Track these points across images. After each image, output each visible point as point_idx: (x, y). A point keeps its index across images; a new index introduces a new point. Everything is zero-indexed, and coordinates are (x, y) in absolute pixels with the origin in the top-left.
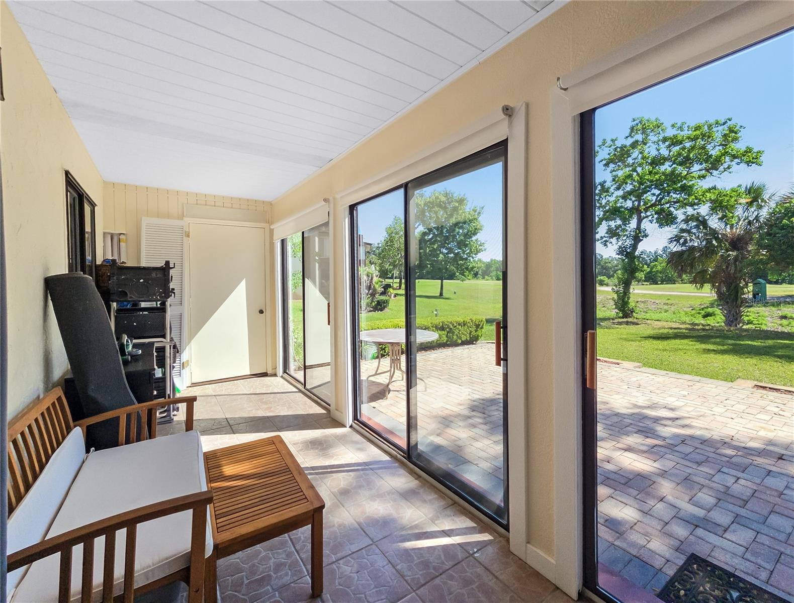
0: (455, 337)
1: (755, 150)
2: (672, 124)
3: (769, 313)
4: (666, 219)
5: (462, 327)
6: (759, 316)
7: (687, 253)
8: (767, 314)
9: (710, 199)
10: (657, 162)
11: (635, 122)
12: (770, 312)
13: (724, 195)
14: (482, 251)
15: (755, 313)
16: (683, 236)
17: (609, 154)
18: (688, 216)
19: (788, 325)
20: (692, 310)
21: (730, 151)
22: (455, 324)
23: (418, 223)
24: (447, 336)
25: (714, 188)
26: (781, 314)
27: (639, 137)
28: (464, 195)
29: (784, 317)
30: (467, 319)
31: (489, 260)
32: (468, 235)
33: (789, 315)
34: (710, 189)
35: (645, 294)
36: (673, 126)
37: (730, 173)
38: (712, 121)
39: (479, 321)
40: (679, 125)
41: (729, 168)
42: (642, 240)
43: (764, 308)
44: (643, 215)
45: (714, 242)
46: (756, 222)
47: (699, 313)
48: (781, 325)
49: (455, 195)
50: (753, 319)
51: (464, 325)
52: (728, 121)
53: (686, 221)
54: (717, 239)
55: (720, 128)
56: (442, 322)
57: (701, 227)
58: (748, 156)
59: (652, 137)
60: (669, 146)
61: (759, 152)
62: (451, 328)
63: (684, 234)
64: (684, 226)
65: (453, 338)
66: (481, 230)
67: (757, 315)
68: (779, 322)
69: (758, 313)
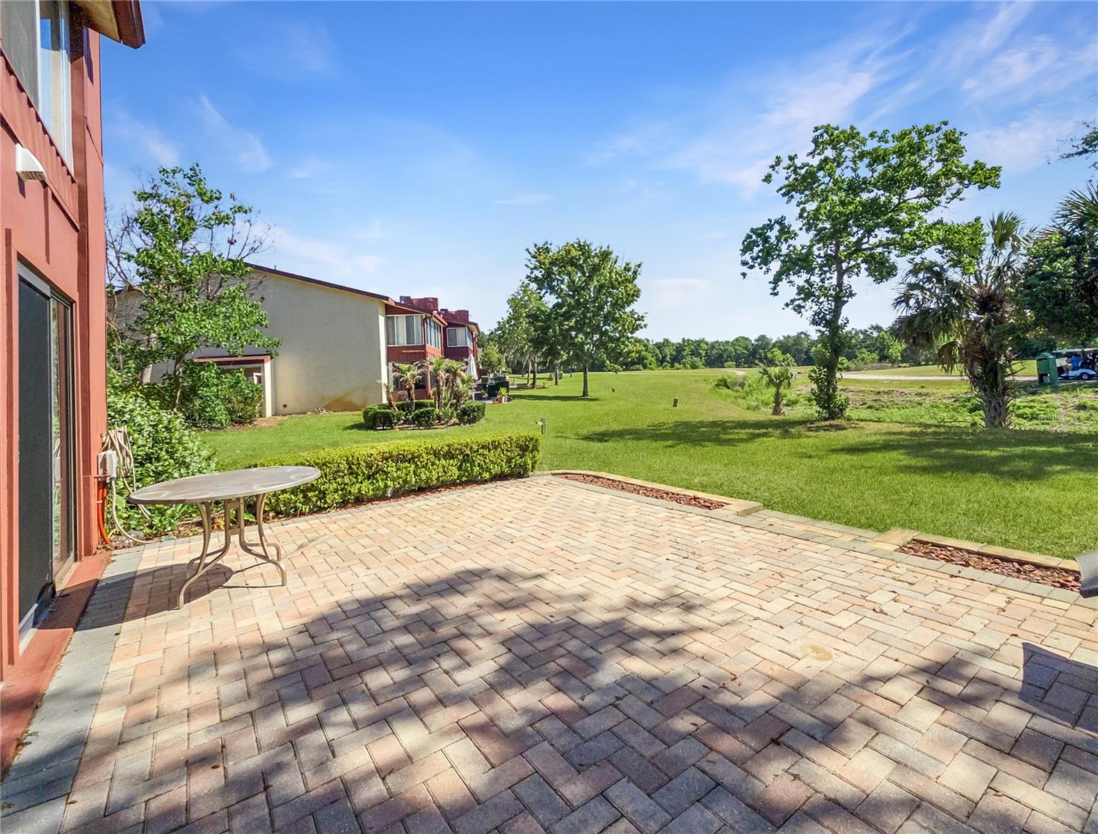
0: (476, 469)
1: (989, 167)
2: (870, 132)
3: (1062, 402)
4: (882, 270)
5: (489, 451)
6: (1047, 407)
7: (918, 318)
8: (1058, 403)
9: (938, 239)
10: (855, 187)
11: (820, 132)
12: (1062, 399)
13: (956, 232)
14: (642, 328)
15: (1041, 402)
16: (912, 295)
17: (787, 178)
18: (916, 264)
19: (1088, 419)
20: (955, 401)
21: (954, 168)
22: (475, 448)
23: (544, 291)
24: (460, 468)
25: (940, 222)
26: (1077, 403)
27: (830, 153)
28: (608, 247)
29: (1082, 407)
30: (501, 438)
31: (680, 341)
32: (619, 304)
33: (1089, 403)
34: (935, 224)
35: (892, 381)
36: (872, 135)
37: (961, 200)
38: (921, 126)
39: (526, 440)
40: (879, 134)
41: (958, 192)
42: (847, 301)
43: (1054, 395)
44: (844, 265)
45: (954, 301)
46: (1008, 270)
47: (964, 406)
48: (1079, 419)
49: (592, 248)
50: (1038, 412)
51: (496, 448)
52: (943, 126)
53: (914, 272)
54: (958, 296)
55: (934, 136)
56: (449, 446)
57: (934, 279)
58: (979, 175)
59: (848, 153)
60: (870, 165)
61: (994, 168)
62: (467, 455)
63: (915, 292)
64: (913, 280)
65: (472, 470)
66: (638, 297)
67: (1045, 405)
68: (1075, 414)
69: (1046, 402)
